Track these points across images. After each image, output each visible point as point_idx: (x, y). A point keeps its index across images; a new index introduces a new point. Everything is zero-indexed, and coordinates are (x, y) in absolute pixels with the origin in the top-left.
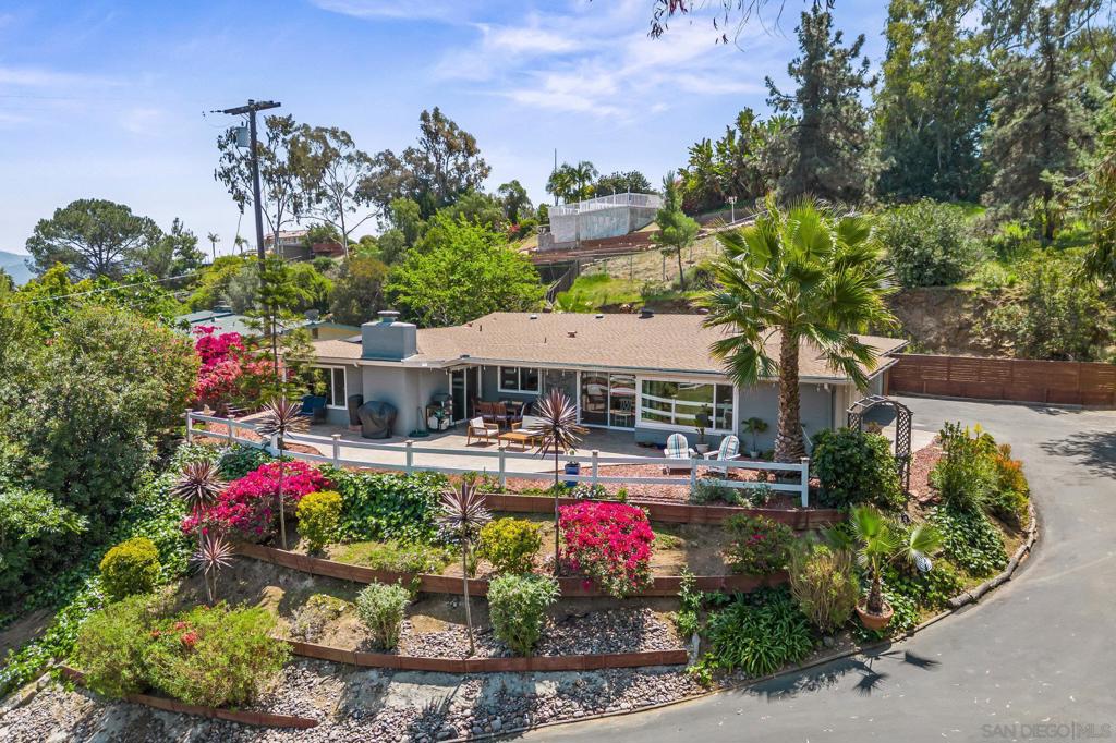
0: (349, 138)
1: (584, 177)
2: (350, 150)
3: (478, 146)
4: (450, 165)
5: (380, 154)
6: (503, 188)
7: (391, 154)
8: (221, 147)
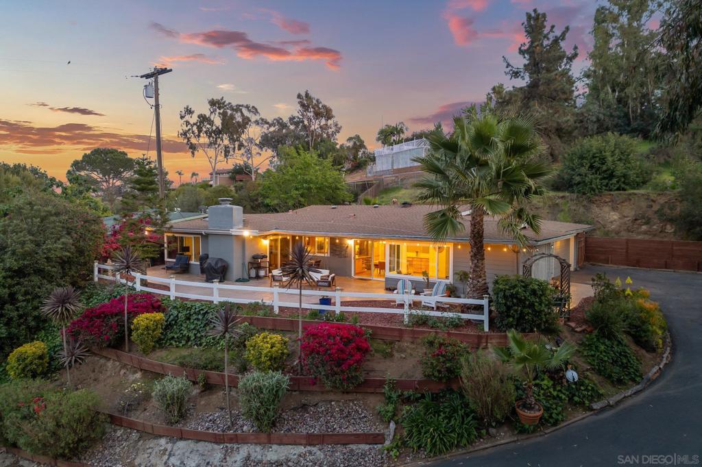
0: (256, 109)
1: (401, 131)
2: (257, 117)
3: (333, 113)
4: (315, 126)
5: (275, 119)
6: (350, 139)
7: (281, 119)
8: (182, 117)
